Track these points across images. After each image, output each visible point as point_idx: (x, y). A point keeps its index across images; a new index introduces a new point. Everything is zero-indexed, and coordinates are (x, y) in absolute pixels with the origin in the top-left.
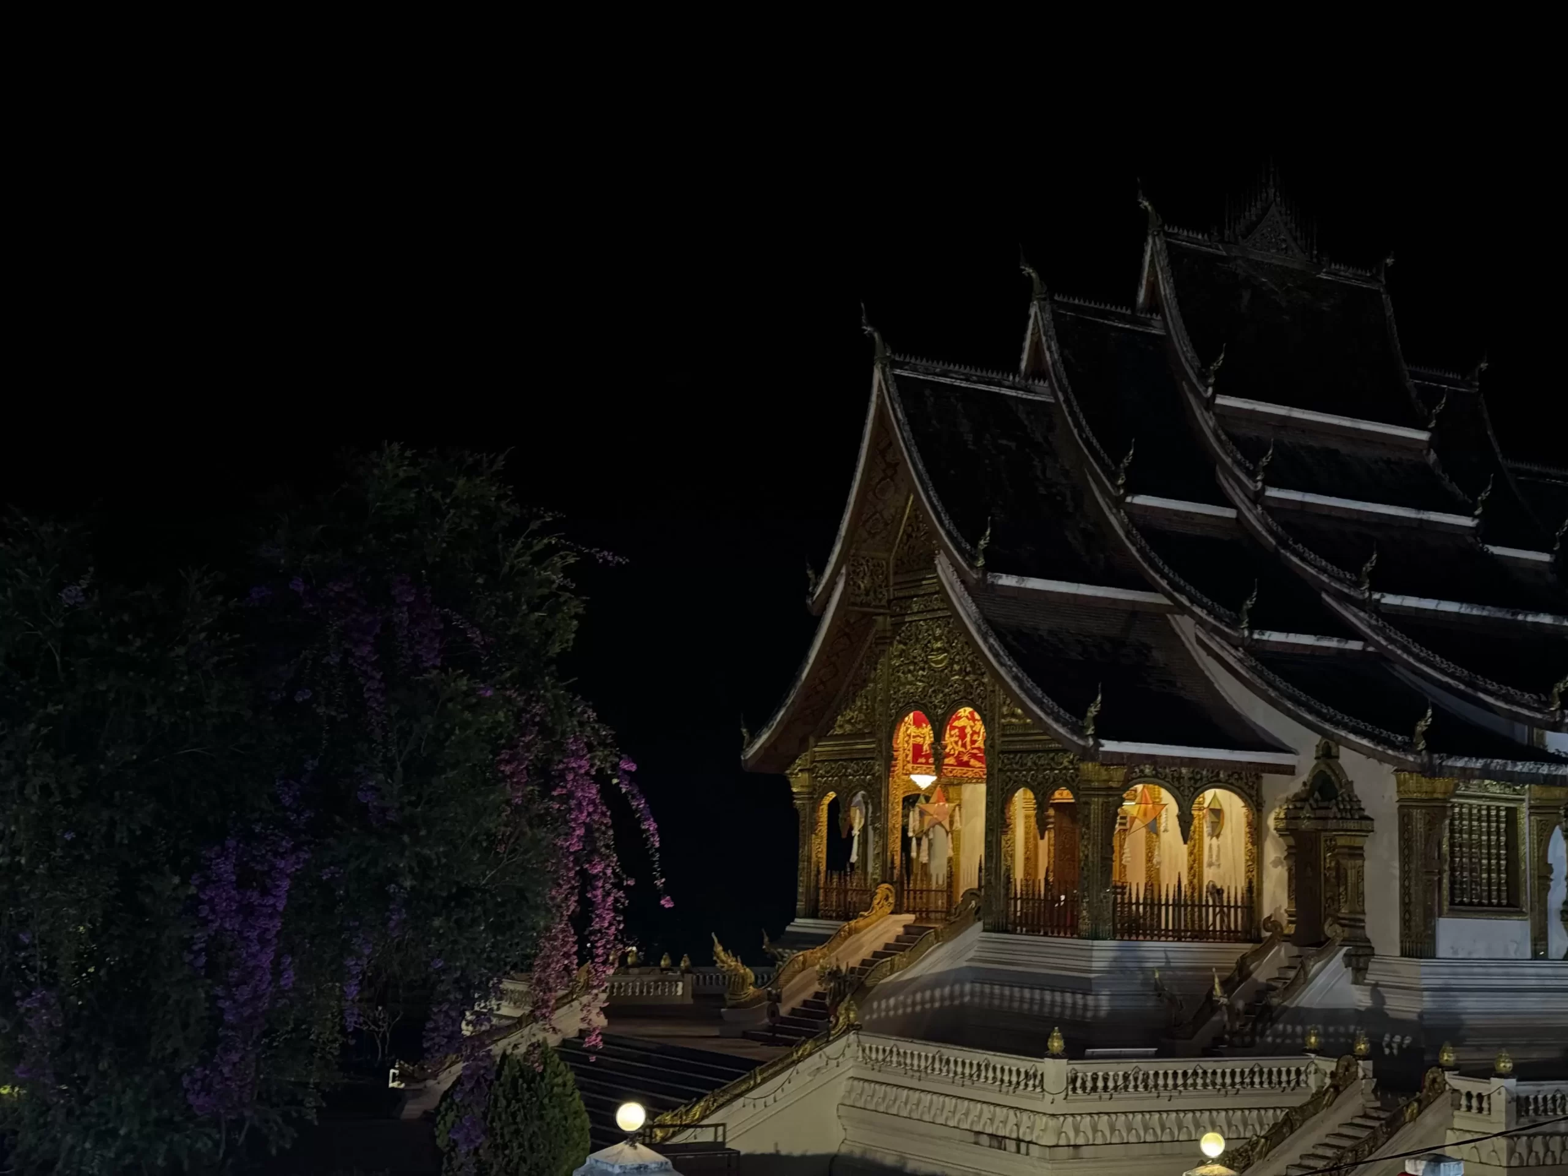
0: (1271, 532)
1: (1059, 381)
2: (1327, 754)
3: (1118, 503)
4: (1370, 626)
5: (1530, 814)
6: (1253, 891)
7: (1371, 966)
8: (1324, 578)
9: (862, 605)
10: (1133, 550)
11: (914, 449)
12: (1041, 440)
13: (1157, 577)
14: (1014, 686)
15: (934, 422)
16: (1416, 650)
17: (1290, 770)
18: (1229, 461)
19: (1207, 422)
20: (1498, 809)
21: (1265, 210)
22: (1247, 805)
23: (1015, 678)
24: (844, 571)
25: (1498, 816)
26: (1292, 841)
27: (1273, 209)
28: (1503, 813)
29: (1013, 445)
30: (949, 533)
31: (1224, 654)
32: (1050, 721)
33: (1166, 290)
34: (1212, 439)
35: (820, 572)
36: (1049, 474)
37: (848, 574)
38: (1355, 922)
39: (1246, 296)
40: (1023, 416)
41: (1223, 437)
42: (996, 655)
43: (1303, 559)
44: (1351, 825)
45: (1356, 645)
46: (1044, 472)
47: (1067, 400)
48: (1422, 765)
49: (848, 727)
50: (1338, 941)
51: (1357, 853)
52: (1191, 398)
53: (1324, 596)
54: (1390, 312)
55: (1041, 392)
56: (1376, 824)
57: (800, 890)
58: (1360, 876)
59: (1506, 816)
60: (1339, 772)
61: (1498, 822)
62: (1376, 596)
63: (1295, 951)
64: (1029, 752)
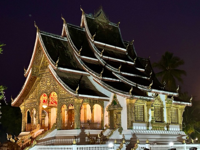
0: (104, 63)
1: (69, 37)
2: (115, 97)
3: (79, 57)
4: (120, 77)
5: (146, 106)
6: (102, 121)
7: (122, 131)
8: (113, 70)
9: (35, 75)
10: (82, 65)
11: (45, 47)
12: (66, 47)
13: (86, 69)
14: (63, 86)
15: (48, 43)
16: (128, 81)
17: (109, 100)
18: (97, 52)
19: (93, 45)
20: (141, 105)
21: (100, 13)
22: (102, 107)
23: (63, 85)
24: (31, 69)
26: (109, 112)
27: (102, 13)
29: (61, 47)
30: (51, 61)
31: (98, 81)
32: (70, 92)
33: (85, 24)
34: (94, 48)
35: (27, 69)
36: (67, 53)
37: (32, 70)
38: (120, 125)
39: (98, 26)
40: (63, 43)
41: (96, 48)
42: (60, 81)
43: (109, 67)
44: (119, 108)
45: (118, 80)
46: (66, 52)
47: (70, 40)
48: (131, 97)
49: (31, 97)
50: (117, 128)
51: (120, 113)
52: (90, 41)
53: (113, 73)
54: (120, 31)
55: (65, 39)
56: (123, 108)
57: (22, 127)
58: (121, 117)
59: (143, 107)
60: (117, 100)
61: (141, 107)
62: (121, 72)
63: (110, 130)
64: (65, 98)
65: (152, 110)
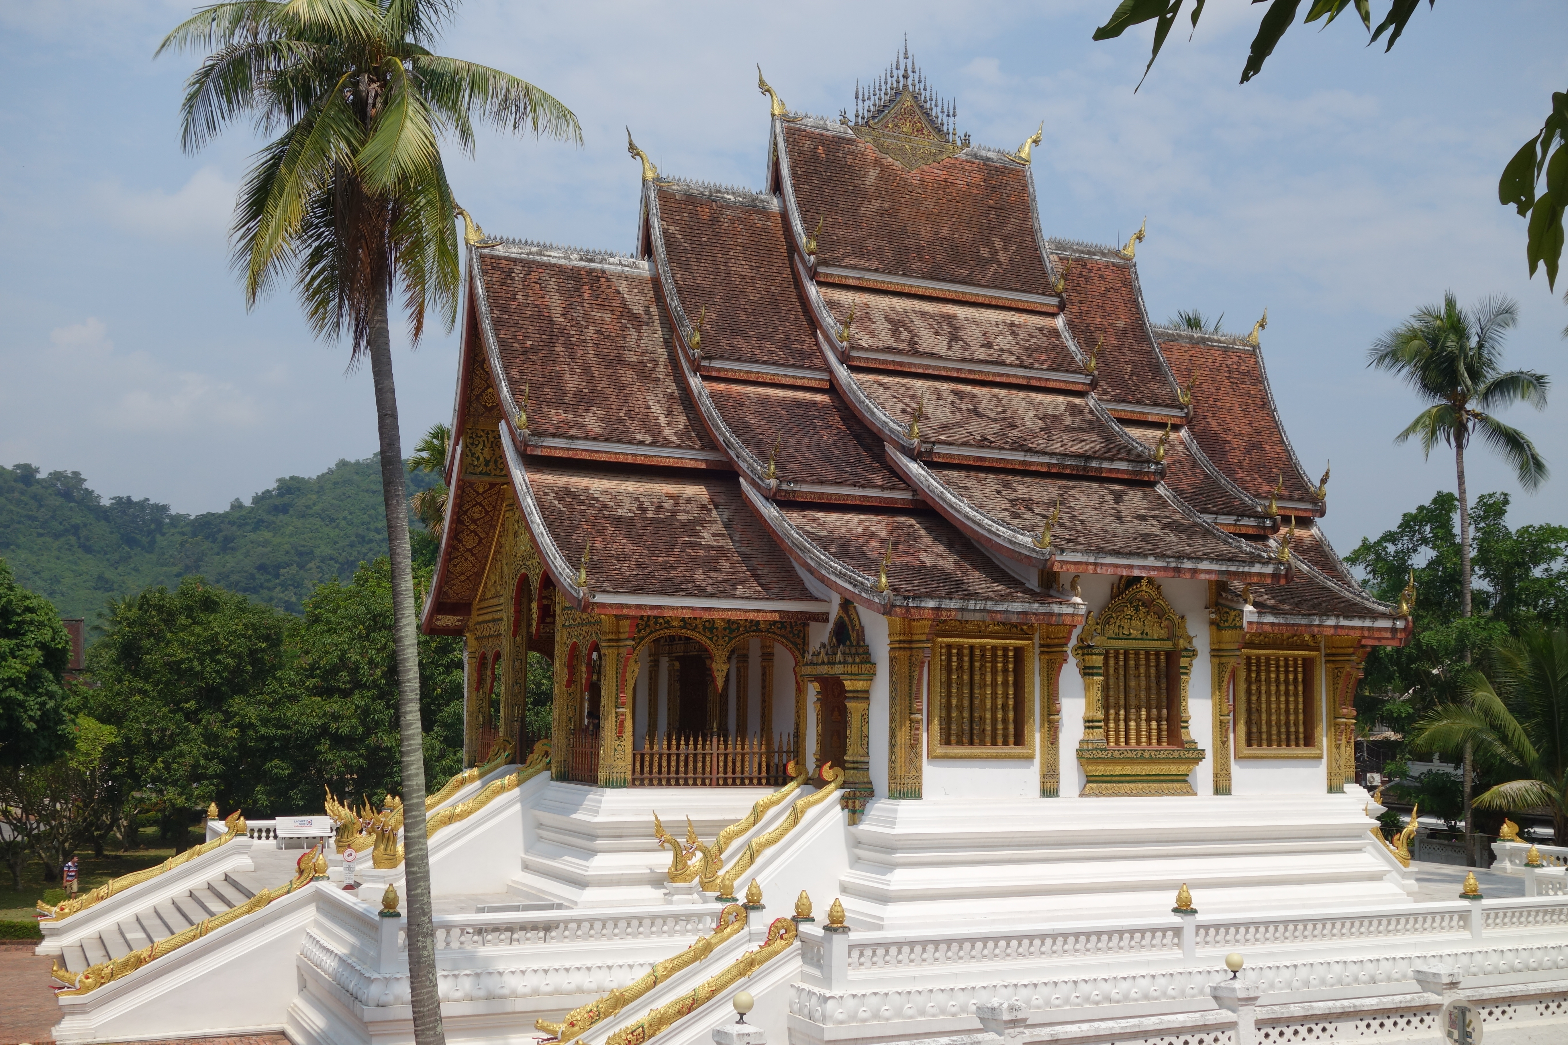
1: (659, 254)
2: (846, 601)
3: (695, 367)
5: (1042, 653)
7: (865, 813)
8: (887, 432)
9: (483, 475)
12: (640, 312)
13: (717, 435)
17: (823, 618)
19: (811, 290)
20: (1005, 649)
21: (897, 96)
22: (793, 653)
25: (1005, 656)
26: (818, 687)
27: (907, 95)
28: (1011, 654)
31: (758, 506)
33: (784, 169)
34: (814, 306)
37: (465, 447)
38: (861, 765)
47: (664, 273)
49: (493, 591)
50: (839, 784)
51: (864, 696)
52: (801, 268)
53: (888, 446)
58: (867, 718)
59: (1015, 656)
61: (1005, 663)
62: (926, 447)
65: (1087, 672)
